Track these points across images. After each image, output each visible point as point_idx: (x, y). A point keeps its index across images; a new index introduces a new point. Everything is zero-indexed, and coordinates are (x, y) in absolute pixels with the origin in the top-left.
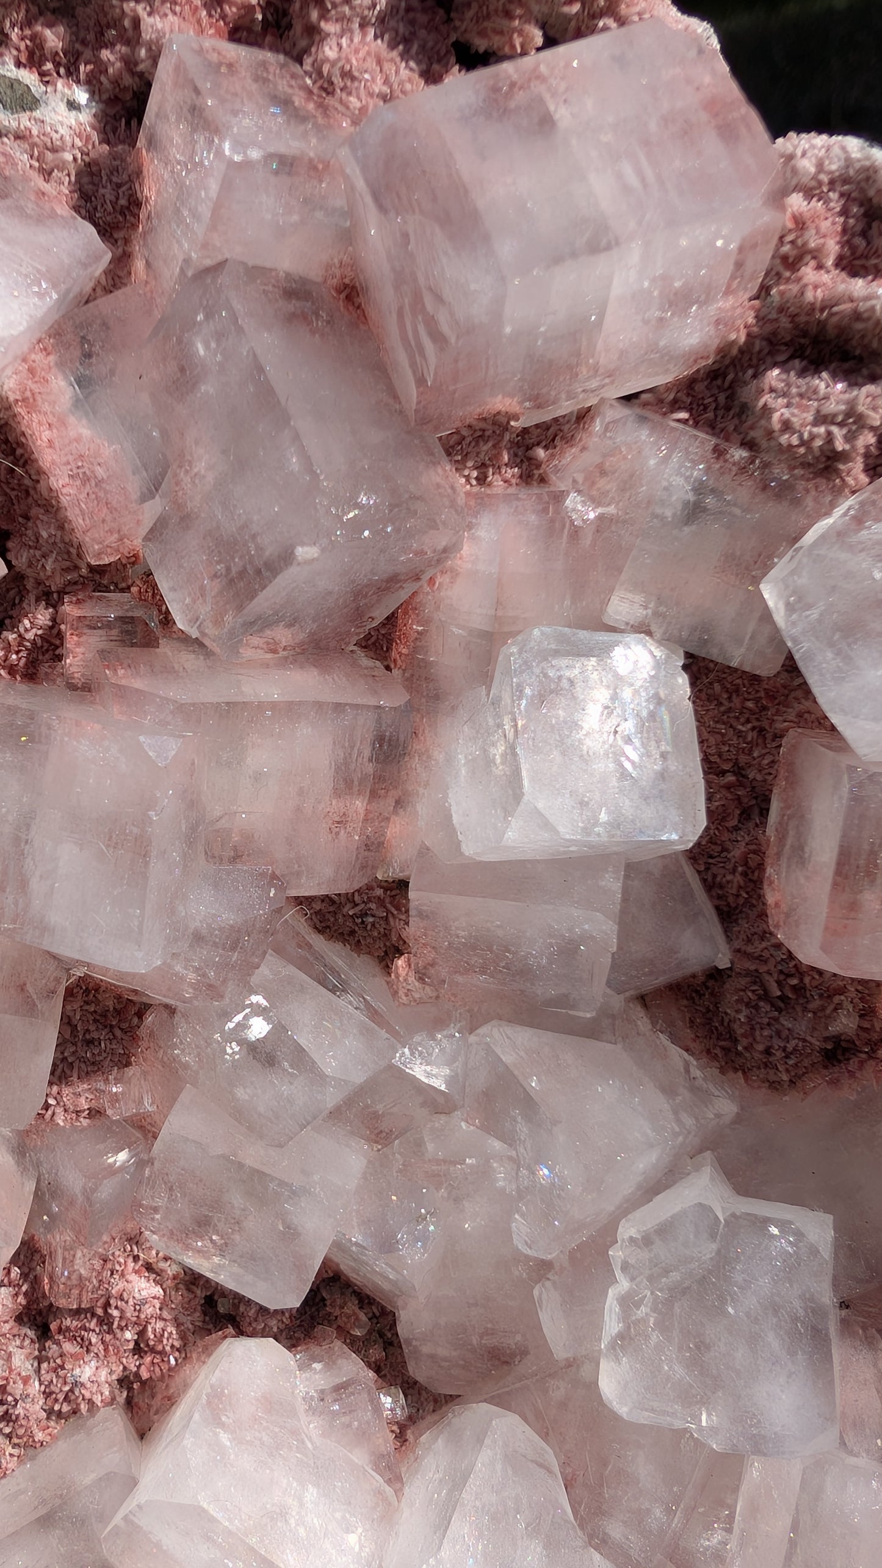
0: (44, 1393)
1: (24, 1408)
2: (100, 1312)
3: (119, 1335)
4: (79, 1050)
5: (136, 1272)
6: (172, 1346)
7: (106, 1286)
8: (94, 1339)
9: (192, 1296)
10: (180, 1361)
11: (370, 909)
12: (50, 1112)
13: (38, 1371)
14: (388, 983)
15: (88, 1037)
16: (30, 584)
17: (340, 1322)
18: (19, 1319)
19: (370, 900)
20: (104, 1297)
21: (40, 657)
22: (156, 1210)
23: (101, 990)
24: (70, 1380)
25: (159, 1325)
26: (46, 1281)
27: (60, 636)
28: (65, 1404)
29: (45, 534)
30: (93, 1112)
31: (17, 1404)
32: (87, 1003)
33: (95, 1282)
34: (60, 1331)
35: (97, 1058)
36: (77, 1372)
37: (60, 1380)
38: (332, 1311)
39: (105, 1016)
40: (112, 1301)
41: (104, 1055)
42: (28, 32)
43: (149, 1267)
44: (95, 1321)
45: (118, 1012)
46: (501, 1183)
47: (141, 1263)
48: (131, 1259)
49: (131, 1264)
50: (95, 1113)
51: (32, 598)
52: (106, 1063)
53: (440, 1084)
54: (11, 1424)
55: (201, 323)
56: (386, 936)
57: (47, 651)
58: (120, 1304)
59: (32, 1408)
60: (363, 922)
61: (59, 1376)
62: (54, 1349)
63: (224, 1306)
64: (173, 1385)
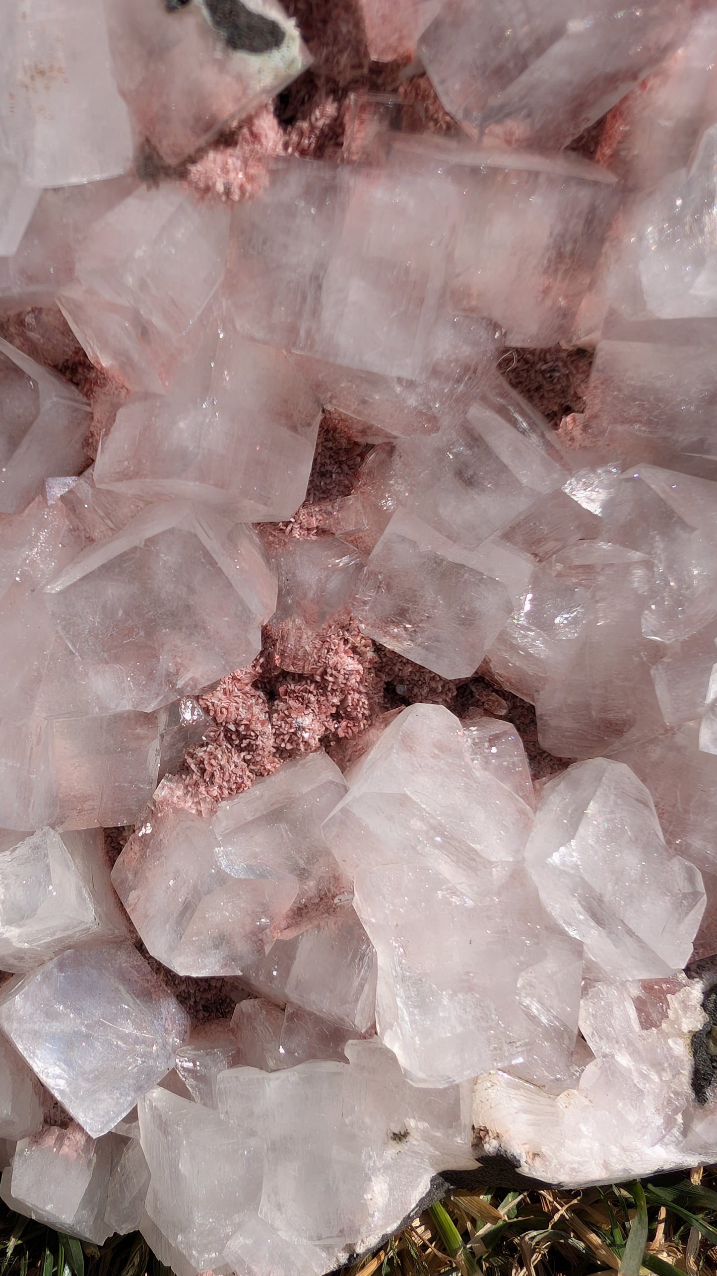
0: (274, 734)
1: (262, 741)
2: (318, 678)
3: (330, 698)
4: (315, 480)
5: (346, 652)
6: (363, 714)
7: (324, 660)
8: (313, 699)
9: (379, 679)
10: (367, 726)
11: (557, 366)
12: (289, 528)
13: (270, 718)
14: (557, 434)
15: (323, 469)
16: (321, 82)
17: (486, 706)
18: (255, 685)
19: (557, 360)
20: (322, 668)
21: (326, 143)
22: (365, 603)
23: (338, 431)
24: (294, 725)
25: (357, 696)
26: (277, 657)
27: (342, 126)
28: (288, 745)
29: (344, 30)
30: (320, 531)
31: (257, 738)
32: (326, 440)
33: (315, 656)
34: (286, 693)
35: (329, 487)
36: (300, 720)
37: (287, 726)
38: (480, 698)
39: (338, 454)
40: (329, 670)
41: (334, 485)
43: (354, 649)
44: (313, 685)
45: (347, 451)
46: (636, 585)
47: (349, 645)
48: (342, 643)
49: (342, 646)
50: (322, 532)
51: (323, 92)
52: (334, 492)
53: (595, 509)
54: (251, 753)
56: (564, 392)
57: (331, 138)
58: (334, 672)
59: (267, 743)
60: (551, 377)
61: (286, 723)
62: (281, 705)
63: (401, 689)
64: (362, 742)
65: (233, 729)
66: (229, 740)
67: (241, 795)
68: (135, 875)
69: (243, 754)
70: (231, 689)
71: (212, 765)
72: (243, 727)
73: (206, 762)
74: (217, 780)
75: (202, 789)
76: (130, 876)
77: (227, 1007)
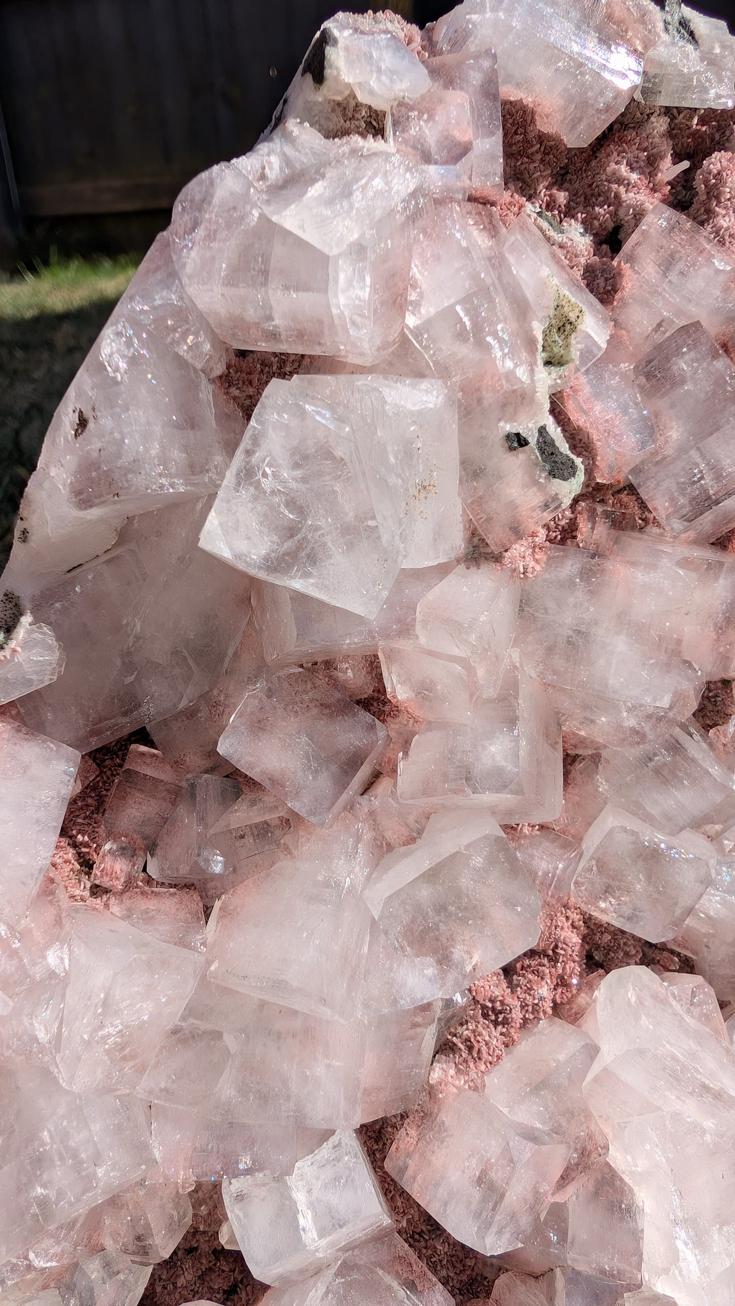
0: (522, 1007)
2: (550, 953)
3: (559, 968)
5: (568, 927)
6: (575, 981)
7: (554, 936)
8: (546, 971)
10: (576, 992)
13: (516, 993)
20: (555, 943)
21: (567, 536)
22: (582, 884)
24: (537, 996)
25: (572, 965)
27: (575, 524)
28: (531, 1015)
31: (511, 1012)
33: (545, 934)
34: (523, 968)
36: (540, 991)
37: (530, 998)
40: (560, 944)
42: (548, 193)
43: (573, 924)
44: (547, 959)
47: (570, 921)
48: (565, 919)
49: (565, 923)
54: (506, 1026)
55: (683, 353)
57: (569, 533)
58: (563, 946)
59: (517, 1015)
60: (715, 701)
61: (530, 995)
62: (521, 980)
63: (598, 956)
64: (575, 1006)
65: (490, 1005)
66: (485, 1016)
67: (501, 1069)
69: (500, 1028)
71: (478, 1042)
72: (498, 1003)
73: (471, 1040)
74: (485, 1055)
75: (472, 1065)
77: (478, 1287)
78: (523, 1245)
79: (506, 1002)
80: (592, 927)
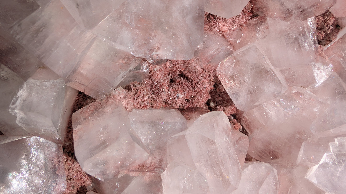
2: (194, 83)
7: (199, 78)
8: (187, 90)
20: (197, 80)
24: (177, 95)
25: (200, 98)
28: (170, 101)
31: (162, 92)
33: (197, 75)
34: (178, 82)
44: (191, 85)
54: (156, 96)
58: (201, 84)
59: (164, 96)
61: (174, 93)
62: (175, 86)
64: (190, 115)
65: (156, 84)
67: (143, 110)
68: (85, 119)
69: (153, 95)
70: (162, 69)
71: (141, 93)
72: (159, 85)
73: (139, 90)
74: (139, 100)
76: (82, 119)
77: (82, 191)
78: (104, 181)
79: (163, 87)
80: (217, 90)
